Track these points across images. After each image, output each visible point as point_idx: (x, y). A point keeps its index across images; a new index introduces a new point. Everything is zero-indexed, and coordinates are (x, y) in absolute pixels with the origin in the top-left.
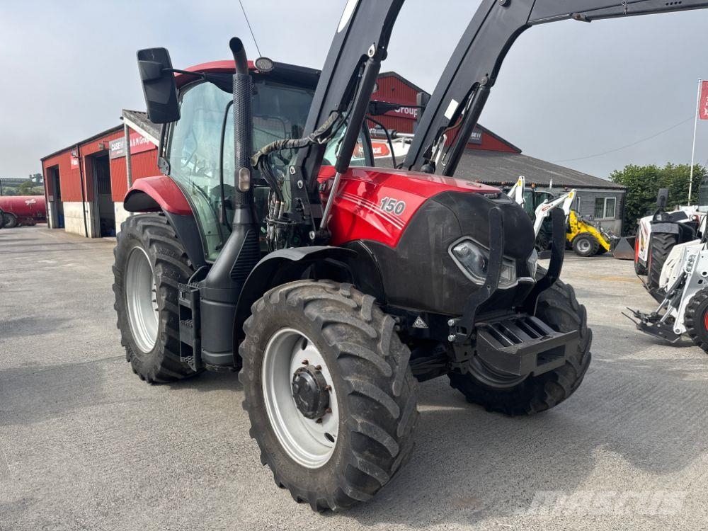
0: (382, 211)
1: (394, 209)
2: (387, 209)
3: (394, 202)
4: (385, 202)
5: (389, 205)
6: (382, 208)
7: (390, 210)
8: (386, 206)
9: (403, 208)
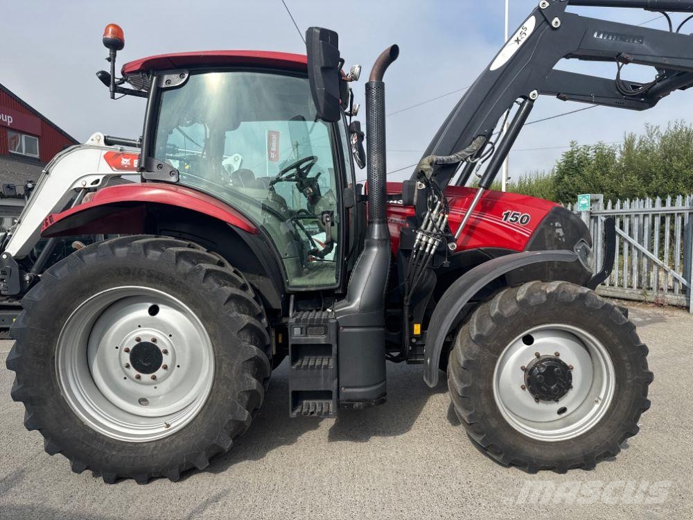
0: (505, 222)
1: (519, 220)
2: (511, 220)
3: (518, 214)
4: (507, 215)
5: (512, 217)
6: (505, 220)
7: (515, 221)
8: (510, 218)
9: (528, 219)
